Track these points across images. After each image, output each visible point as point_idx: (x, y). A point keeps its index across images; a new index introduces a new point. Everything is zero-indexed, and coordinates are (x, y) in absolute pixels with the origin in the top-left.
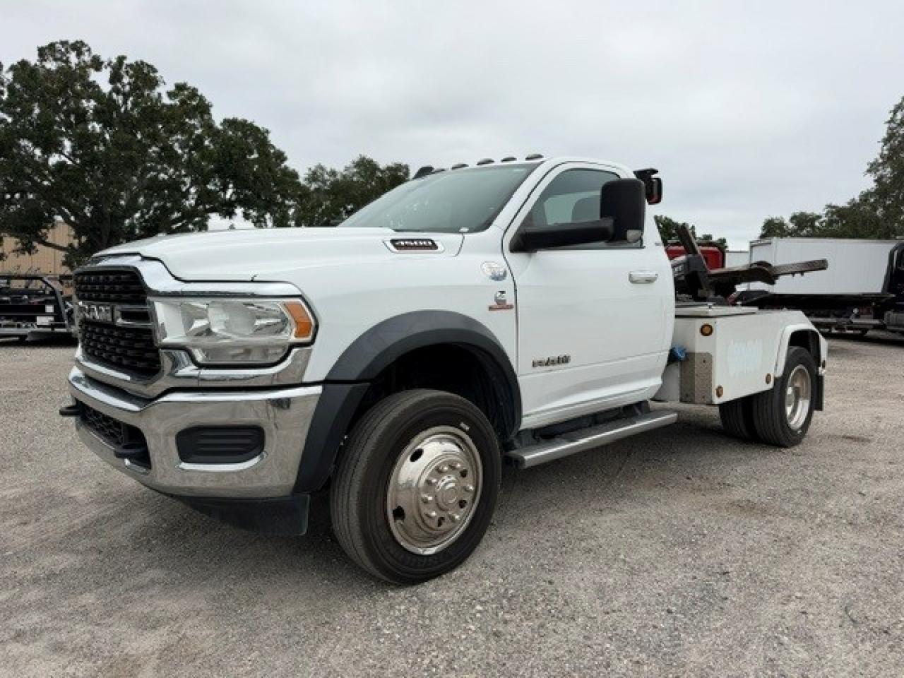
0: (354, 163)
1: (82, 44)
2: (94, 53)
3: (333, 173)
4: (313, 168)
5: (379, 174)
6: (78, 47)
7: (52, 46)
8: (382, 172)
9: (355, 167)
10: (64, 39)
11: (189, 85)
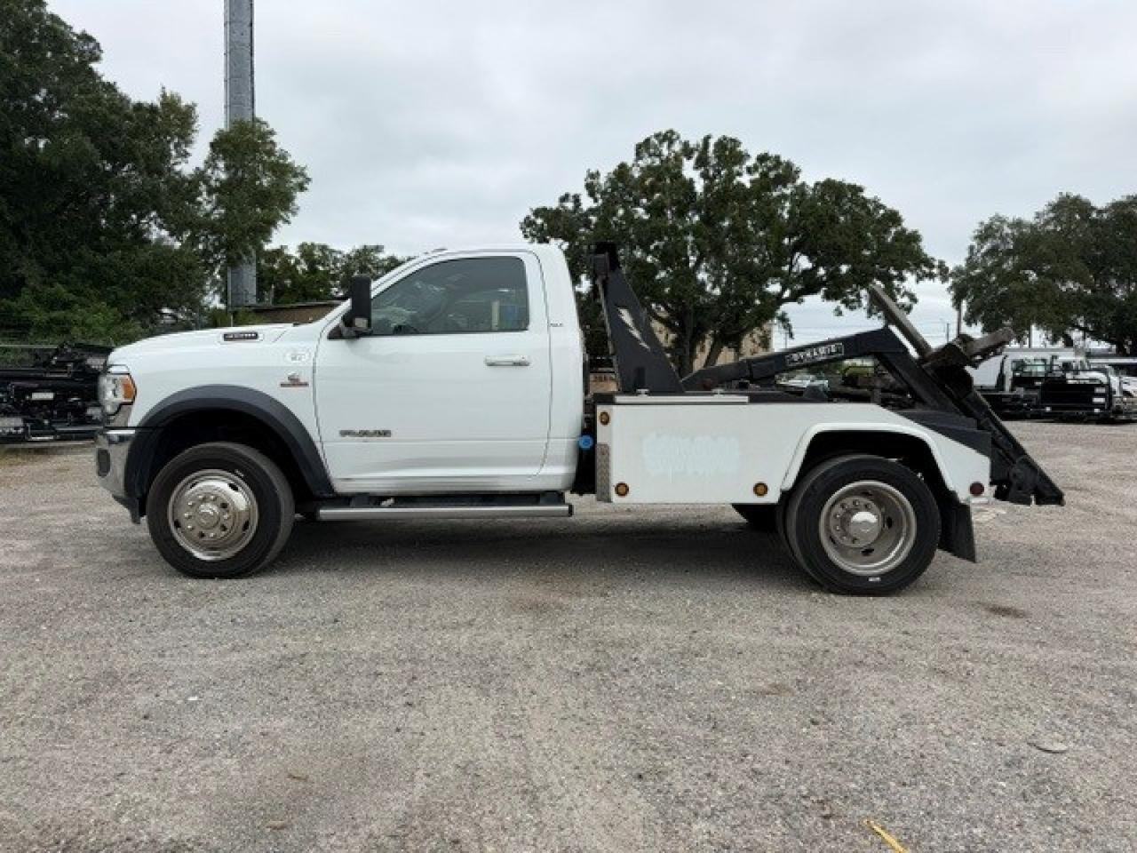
0: (1050, 205)
1: (672, 132)
2: (683, 139)
3: (1018, 224)
4: (987, 222)
5: (1094, 215)
6: (668, 137)
7: (648, 140)
8: (1100, 212)
9: (1052, 211)
10: (657, 132)
11: (770, 154)
